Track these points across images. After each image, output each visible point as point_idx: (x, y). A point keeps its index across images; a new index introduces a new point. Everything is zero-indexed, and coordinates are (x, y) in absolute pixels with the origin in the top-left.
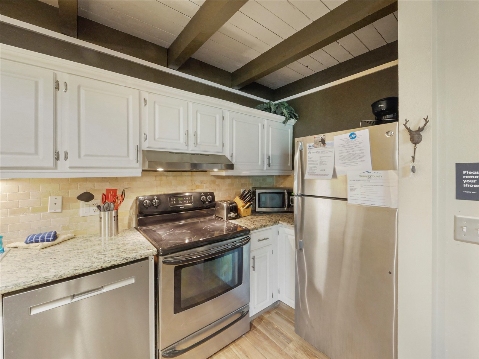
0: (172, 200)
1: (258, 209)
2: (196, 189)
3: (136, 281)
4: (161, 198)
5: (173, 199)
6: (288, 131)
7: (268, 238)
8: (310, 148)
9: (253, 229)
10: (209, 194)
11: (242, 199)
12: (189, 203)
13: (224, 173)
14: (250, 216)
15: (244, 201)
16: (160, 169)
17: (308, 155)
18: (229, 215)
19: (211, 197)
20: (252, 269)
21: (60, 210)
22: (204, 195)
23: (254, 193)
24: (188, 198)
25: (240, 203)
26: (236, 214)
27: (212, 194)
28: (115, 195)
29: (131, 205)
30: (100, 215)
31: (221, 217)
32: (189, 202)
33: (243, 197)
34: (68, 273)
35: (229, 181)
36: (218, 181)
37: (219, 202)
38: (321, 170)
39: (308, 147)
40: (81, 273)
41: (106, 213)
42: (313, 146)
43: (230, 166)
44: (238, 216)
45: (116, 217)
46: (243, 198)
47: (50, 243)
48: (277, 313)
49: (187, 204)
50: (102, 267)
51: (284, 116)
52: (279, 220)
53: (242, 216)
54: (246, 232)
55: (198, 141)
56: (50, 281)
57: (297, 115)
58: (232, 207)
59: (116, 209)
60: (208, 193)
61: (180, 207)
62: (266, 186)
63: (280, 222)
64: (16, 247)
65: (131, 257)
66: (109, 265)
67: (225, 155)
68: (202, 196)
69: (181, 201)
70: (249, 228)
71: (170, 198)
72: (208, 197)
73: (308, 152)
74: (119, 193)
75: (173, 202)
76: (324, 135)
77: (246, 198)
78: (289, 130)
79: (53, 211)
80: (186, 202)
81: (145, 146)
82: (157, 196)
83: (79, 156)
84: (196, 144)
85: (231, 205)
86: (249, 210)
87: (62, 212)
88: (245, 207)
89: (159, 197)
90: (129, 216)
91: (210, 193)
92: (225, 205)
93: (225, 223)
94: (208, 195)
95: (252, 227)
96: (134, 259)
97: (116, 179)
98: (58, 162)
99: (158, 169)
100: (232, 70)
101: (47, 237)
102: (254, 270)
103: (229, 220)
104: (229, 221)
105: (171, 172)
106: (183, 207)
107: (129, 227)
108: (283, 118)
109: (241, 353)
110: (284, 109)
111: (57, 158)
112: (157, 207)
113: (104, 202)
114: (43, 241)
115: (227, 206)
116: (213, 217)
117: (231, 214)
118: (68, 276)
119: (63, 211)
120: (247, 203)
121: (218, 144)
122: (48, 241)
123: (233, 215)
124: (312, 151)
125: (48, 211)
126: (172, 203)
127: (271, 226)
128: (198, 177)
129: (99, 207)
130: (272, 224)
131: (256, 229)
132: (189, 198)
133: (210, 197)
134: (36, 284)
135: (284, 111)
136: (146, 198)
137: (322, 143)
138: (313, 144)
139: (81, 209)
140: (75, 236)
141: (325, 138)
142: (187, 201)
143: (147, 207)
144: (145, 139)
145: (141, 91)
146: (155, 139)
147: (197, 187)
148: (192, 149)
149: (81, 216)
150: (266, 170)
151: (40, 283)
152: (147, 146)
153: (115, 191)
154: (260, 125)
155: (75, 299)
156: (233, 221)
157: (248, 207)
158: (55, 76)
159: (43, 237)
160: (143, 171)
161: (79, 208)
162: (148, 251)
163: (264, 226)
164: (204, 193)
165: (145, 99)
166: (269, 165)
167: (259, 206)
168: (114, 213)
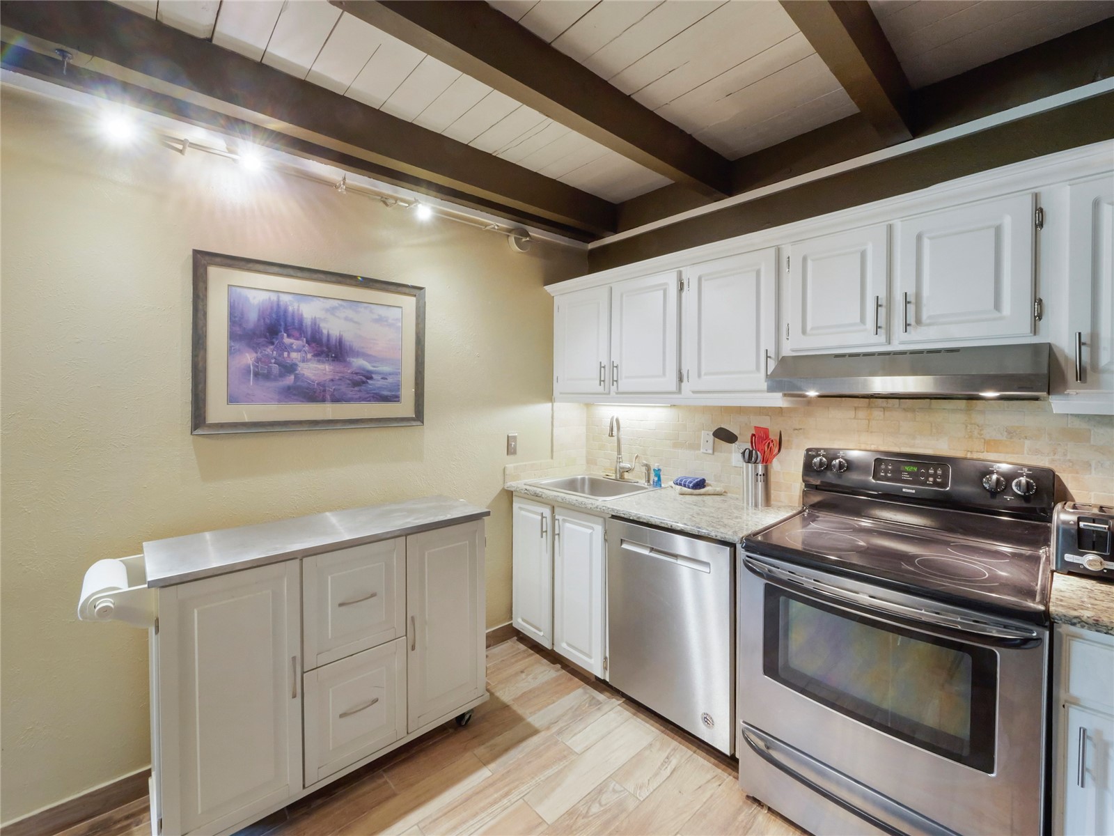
0: (883, 466)
2: (987, 452)
5: (887, 465)
10: (1024, 471)
12: (935, 484)
16: (811, 393)
18: (1069, 557)
21: (711, 451)
24: (935, 472)
27: (1041, 475)
30: (743, 467)
32: (935, 482)
40: (653, 524)
41: (750, 465)
45: (766, 475)
47: (689, 490)
49: (929, 485)
50: (671, 526)
56: (631, 518)
59: (766, 461)
61: (904, 490)
68: (991, 473)
69: (910, 473)
71: (877, 461)
72: (1018, 480)
74: (773, 437)
75: (885, 472)
79: (705, 451)
80: (927, 480)
81: (789, 348)
83: (699, 374)
87: (713, 453)
98: (682, 384)
99: (807, 393)
105: (897, 400)
106: (914, 491)
111: (681, 379)
112: (839, 475)
114: (685, 486)
115: (1066, 522)
117: (1082, 554)
119: (715, 453)
121: (1006, 309)
122: (689, 488)
123: (1094, 561)
125: (700, 450)
126: (883, 474)
129: (743, 454)
132: (939, 472)
134: (623, 516)
136: (822, 452)
139: (733, 454)
140: (725, 492)
142: (931, 479)
143: (818, 471)
144: (789, 335)
145: (783, 246)
151: (626, 516)
153: (766, 431)
155: (653, 555)
158: (680, 273)
159: (685, 482)
161: (731, 452)
165: (788, 258)
168: (761, 467)
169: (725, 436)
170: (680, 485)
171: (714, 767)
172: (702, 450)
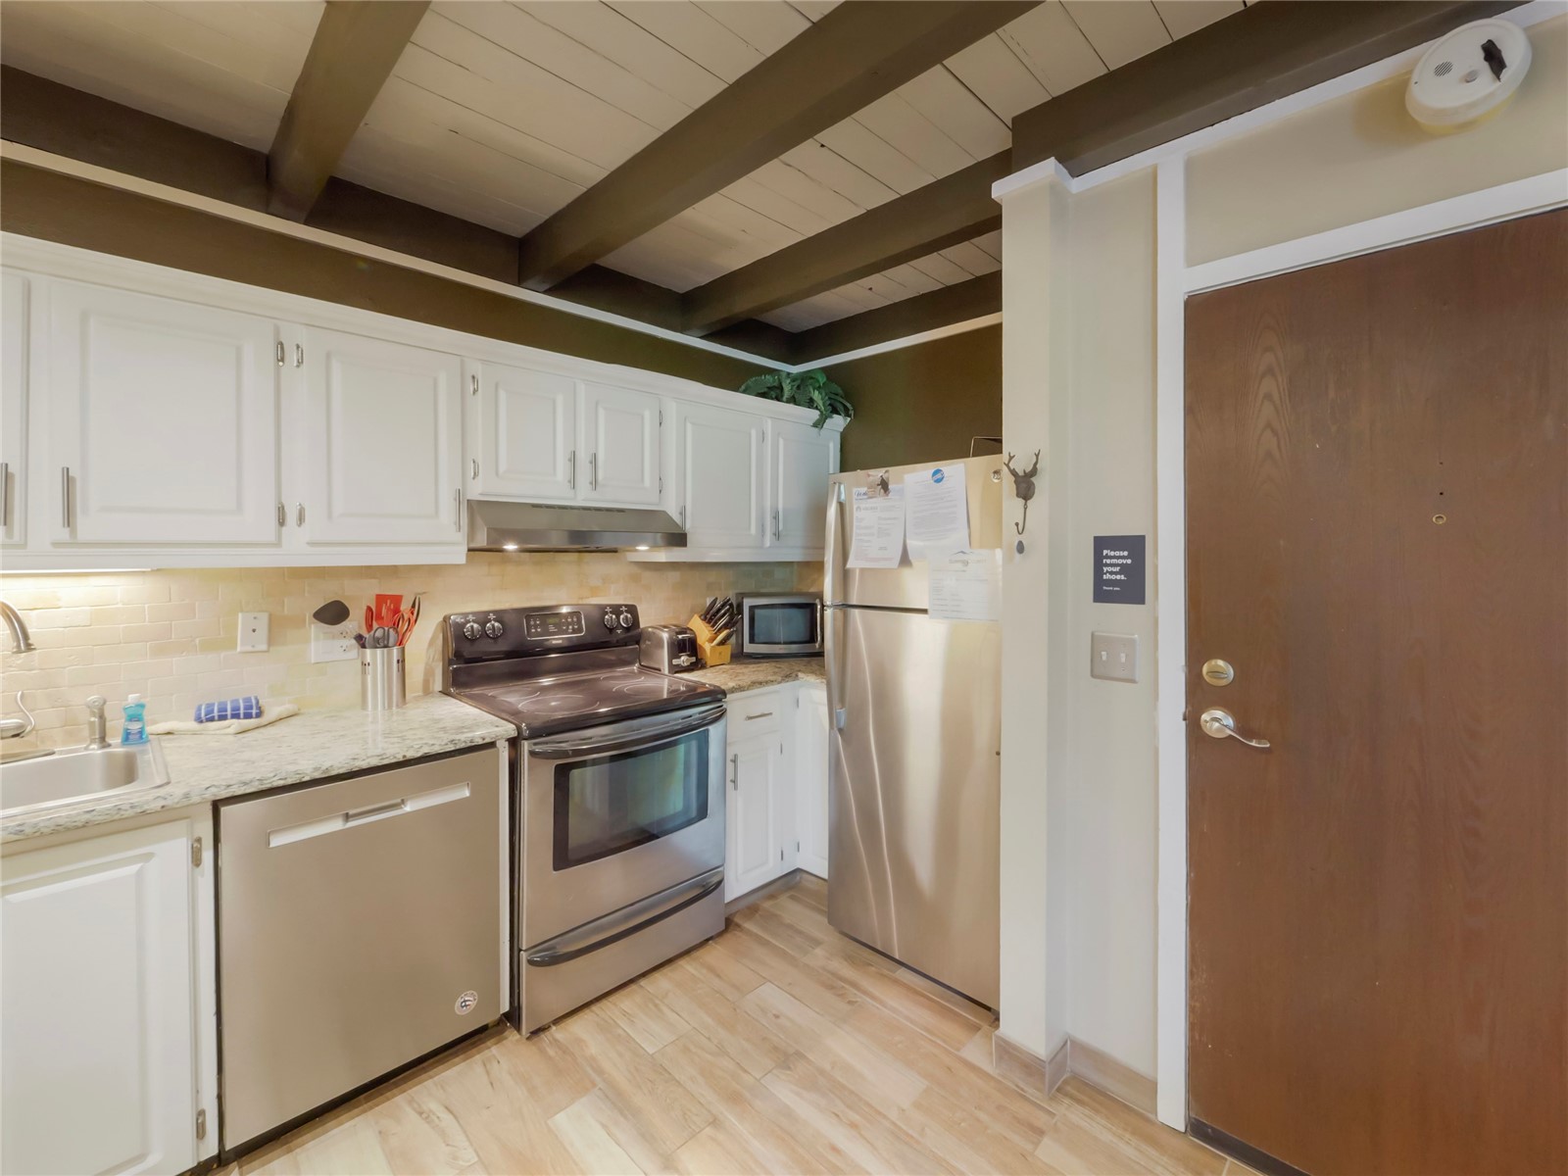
0: (532, 623)
1: (749, 648)
3: (472, 792)
4: (507, 618)
5: (535, 621)
6: (828, 447)
7: (771, 714)
8: (860, 497)
9: (733, 690)
10: (624, 608)
11: (709, 622)
12: (574, 631)
13: (663, 556)
14: (729, 664)
15: (713, 626)
16: (511, 547)
17: (856, 514)
18: (675, 662)
19: (629, 616)
20: (730, 786)
21: (264, 647)
22: (611, 612)
23: (740, 606)
24: (572, 619)
25: (702, 632)
26: (694, 659)
27: (632, 609)
28: (397, 611)
29: (430, 636)
30: (364, 656)
31: (656, 666)
32: (573, 629)
33: (710, 616)
34: (340, 765)
35: (674, 576)
36: (647, 575)
37: (650, 629)
38: (881, 549)
39: (855, 497)
40: (364, 767)
41: (379, 651)
42: (864, 494)
43: (678, 539)
44: (698, 665)
45: (402, 661)
46: (711, 619)
48: (792, 897)
49: (570, 633)
50: (404, 756)
51: (817, 408)
52: (800, 671)
53: (709, 663)
54: (717, 695)
55: (600, 476)
57: (848, 405)
58: (683, 640)
59: (401, 643)
60: (621, 606)
61: (553, 642)
62: (773, 590)
63: (800, 675)
64: (169, 733)
65: (463, 739)
66: (419, 755)
67: (664, 512)
68: (607, 613)
69: (555, 625)
70: (723, 687)
71: (528, 618)
72: (622, 617)
73: (855, 507)
74: (405, 607)
75: (536, 628)
76: (886, 472)
77: (720, 619)
78: (831, 445)
79: (250, 649)
80: (568, 628)
81: (477, 491)
82: (495, 612)
83: (330, 516)
84: (595, 483)
85: (680, 637)
86: (727, 650)
87: (269, 650)
88: (716, 642)
89: (500, 615)
90: (427, 664)
91: (626, 606)
92: (665, 636)
93: (666, 680)
94: (622, 613)
95: (731, 684)
96: (469, 744)
97: (393, 571)
98: (284, 528)
99: (506, 547)
100: (682, 286)
101: (245, 709)
102: (736, 788)
103: (676, 672)
104: (677, 675)
106: (560, 642)
107: (427, 691)
108: (815, 414)
109: (704, 971)
110: (817, 392)
111: (282, 522)
112: (495, 638)
113: (370, 627)
114: (236, 716)
115: (671, 638)
116: (635, 667)
117: (680, 657)
118: (341, 771)
119: (272, 648)
120: (720, 631)
121: (647, 482)
123: (684, 660)
124: (863, 506)
125: (236, 648)
126: (534, 631)
127: (780, 683)
128: (597, 567)
129: (359, 638)
130: (780, 679)
131: (740, 689)
132: (575, 620)
133: (626, 617)
135: (816, 395)
136: (471, 617)
137: (883, 488)
138: (864, 490)
139: (313, 643)
140: (299, 709)
141: (888, 478)
142: (570, 627)
143: (473, 640)
144: (476, 475)
145: (466, 359)
146: (497, 474)
147: (594, 591)
148: (584, 497)
149: (313, 662)
150: (770, 547)
152: (480, 492)
153: (397, 600)
154: (753, 433)
155: (352, 824)
156: (685, 676)
157: (723, 643)
158: (277, 331)
160: (469, 550)
161: (306, 641)
162: (497, 729)
163: (761, 683)
164: (611, 606)
165: (473, 377)
166: (777, 535)
167: (752, 640)
168: (395, 651)
169: (333, 614)
170: (223, 718)
171: (468, 1061)
172: (239, 650)
